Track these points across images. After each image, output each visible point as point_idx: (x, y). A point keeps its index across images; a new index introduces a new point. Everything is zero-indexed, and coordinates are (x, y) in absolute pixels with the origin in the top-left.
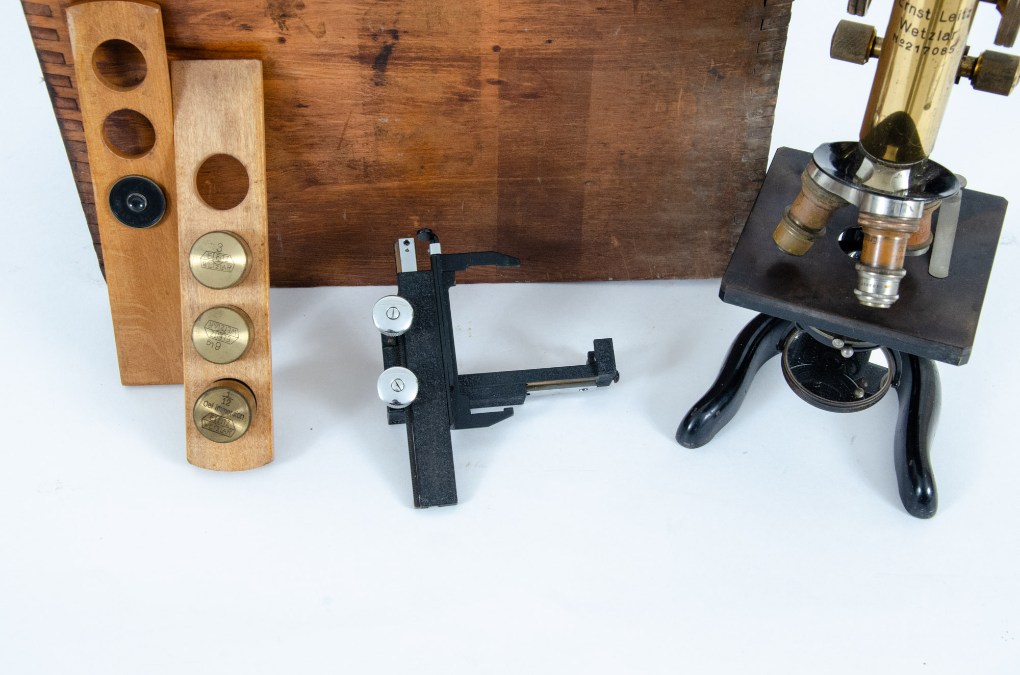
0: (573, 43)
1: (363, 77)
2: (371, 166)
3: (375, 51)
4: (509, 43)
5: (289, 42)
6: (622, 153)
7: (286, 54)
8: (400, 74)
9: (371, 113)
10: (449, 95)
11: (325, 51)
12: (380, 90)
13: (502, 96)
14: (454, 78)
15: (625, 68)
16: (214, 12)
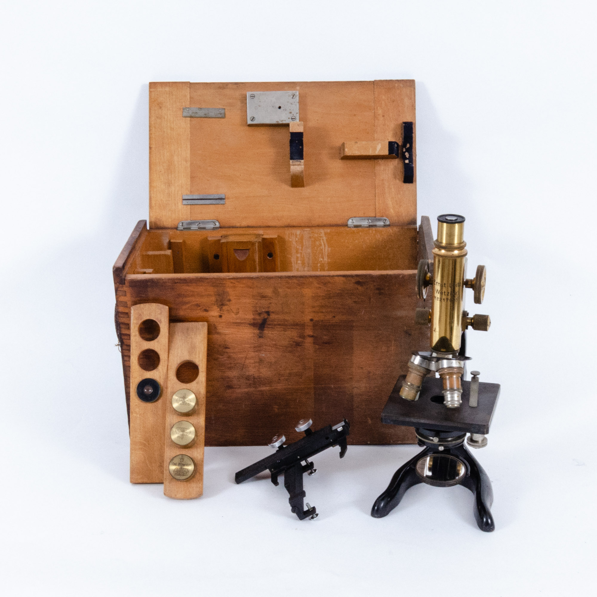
0: (344, 318)
1: (254, 333)
2: (256, 379)
3: (260, 321)
4: (317, 317)
5: (223, 317)
6: (369, 373)
7: (222, 322)
8: (270, 332)
9: (257, 351)
10: (291, 342)
11: (238, 321)
12: (261, 340)
13: (314, 343)
14: (293, 334)
15: (368, 330)
16: (193, 303)
